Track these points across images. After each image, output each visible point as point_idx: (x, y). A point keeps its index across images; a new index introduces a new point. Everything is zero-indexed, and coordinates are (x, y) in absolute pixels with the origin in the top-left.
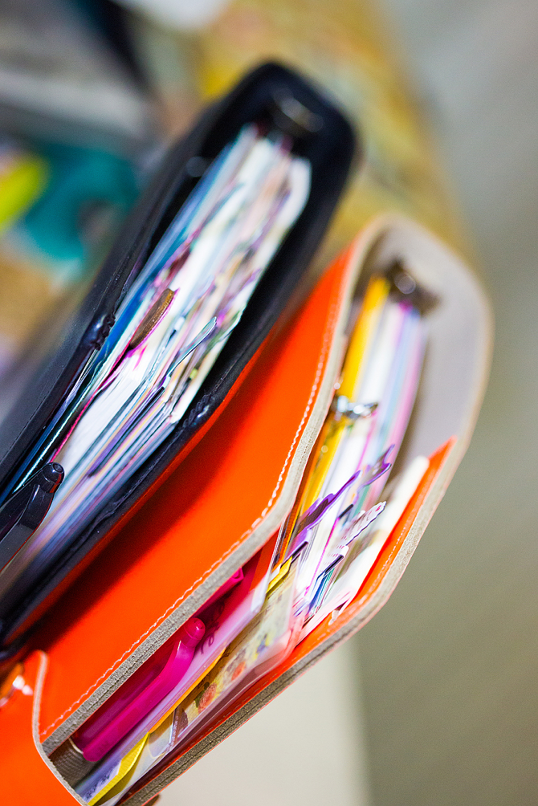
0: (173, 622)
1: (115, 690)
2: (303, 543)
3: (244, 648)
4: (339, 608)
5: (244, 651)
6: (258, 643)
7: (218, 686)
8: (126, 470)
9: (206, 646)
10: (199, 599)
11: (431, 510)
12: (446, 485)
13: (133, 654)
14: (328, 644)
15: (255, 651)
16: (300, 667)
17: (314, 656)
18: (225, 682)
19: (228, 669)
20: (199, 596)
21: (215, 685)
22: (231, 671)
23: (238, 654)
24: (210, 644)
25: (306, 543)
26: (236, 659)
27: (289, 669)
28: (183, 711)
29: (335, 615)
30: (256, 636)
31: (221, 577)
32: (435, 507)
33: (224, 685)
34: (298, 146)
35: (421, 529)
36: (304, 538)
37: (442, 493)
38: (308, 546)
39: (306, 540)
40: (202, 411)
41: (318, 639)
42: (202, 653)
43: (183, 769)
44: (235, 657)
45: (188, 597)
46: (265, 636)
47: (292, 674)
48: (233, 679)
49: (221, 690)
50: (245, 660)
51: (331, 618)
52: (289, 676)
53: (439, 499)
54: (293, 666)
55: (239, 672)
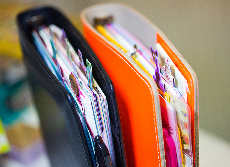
0: (160, 134)
1: (165, 164)
2: (164, 86)
3: (180, 120)
4: (187, 89)
5: (181, 121)
6: (183, 115)
7: (185, 135)
8: (108, 121)
9: (171, 131)
10: (160, 123)
11: (175, 49)
12: (170, 42)
13: (160, 152)
14: (196, 97)
15: (184, 117)
16: (196, 109)
17: (196, 103)
18: (186, 132)
19: (183, 129)
20: (159, 122)
21: (184, 135)
22: (184, 128)
23: (180, 123)
24: (172, 130)
25: (164, 85)
26: (182, 124)
27: (194, 112)
28: (184, 149)
29: (188, 91)
30: (180, 114)
31: (159, 113)
32: (175, 48)
33: (186, 133)
34: (46, 24)
35: (179, 54)
36: (163, 84)
37: (172, 44)
38: (165, 85)
39: (164, 84)
40: (111, 87)
41: (192, 99)
42: (172, 133)
43: (198, 161)
44: (181, 125)
45: (157, 125)
46: (182, 112)
47: (196, 113)
48: (187, 129)
49: (187, 134)
50: (185, 122)
51: (188, 92)
52: (196, 114)
53: (173, 46)
54: (194, 111)
55: (187, 126)
